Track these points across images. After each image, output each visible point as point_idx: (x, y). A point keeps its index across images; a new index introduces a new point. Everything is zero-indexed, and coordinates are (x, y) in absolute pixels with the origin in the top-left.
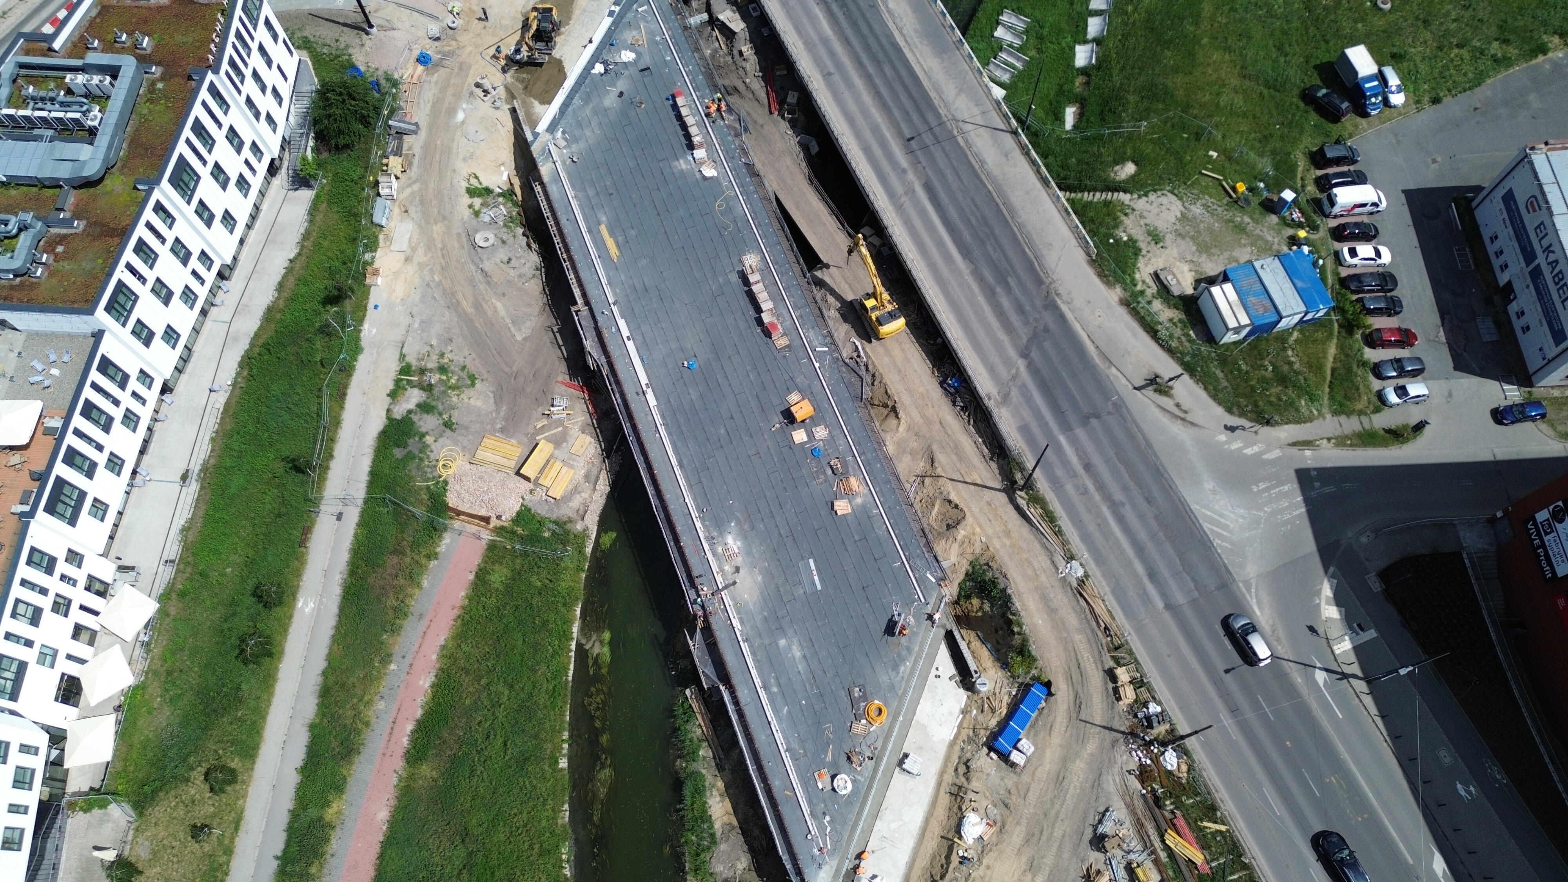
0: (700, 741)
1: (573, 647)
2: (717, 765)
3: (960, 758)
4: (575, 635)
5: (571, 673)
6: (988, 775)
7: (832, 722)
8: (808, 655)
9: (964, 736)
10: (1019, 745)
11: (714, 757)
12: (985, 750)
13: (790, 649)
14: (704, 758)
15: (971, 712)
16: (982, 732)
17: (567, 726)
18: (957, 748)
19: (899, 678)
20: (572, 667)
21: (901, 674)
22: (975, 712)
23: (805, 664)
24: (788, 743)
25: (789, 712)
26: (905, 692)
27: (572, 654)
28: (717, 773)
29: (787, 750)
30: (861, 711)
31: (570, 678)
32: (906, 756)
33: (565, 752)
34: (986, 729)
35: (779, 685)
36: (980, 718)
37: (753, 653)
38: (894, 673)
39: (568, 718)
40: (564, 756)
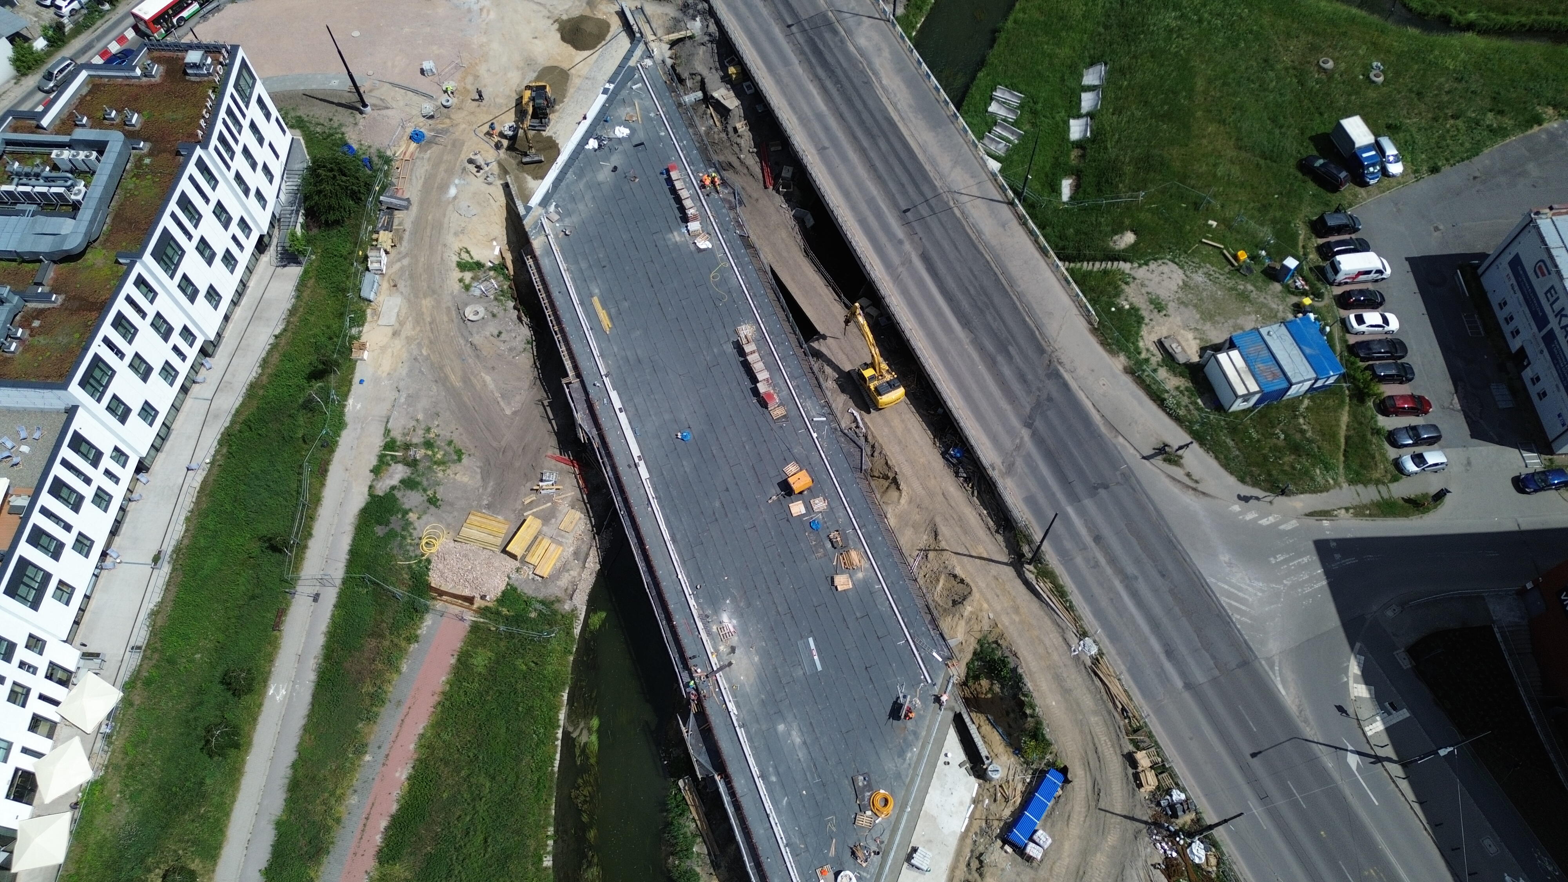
0: (694, 836)
1: (560, 735)
2: (712, 862)
3: (972, 851)
4: (561, 723)
5: (557, 763)
6: (1003, 870)
7: (834, 814)
8: (808, 741)
9: (976, 828)
10: (1035, 837)
11: (709, 854)
12: (999, 843)
13: (790, 734)
14: (699, 854)
15: (983, 801)
16: (996, 823)
17: (552, 820)
18: (969, 841)
19: (905, 766)
20: (558, 756)
21: (908, 761)
22: (987, 801)
23: (805, 751)
24: (788, 838)
25: (789, 803)
26: (912, 781)
27: (559, 743)
28: (712, 871)
29: (787, 845)
30: (866, 802)
31: (556, 769)
32: (915, 850)
33: (549, 849)
34: (1000, 820)
35: (778, 774)
36: (993, 807)
37: (750, 740)
38: (900, 760)
39: (553, 812)
40: (548, 853)
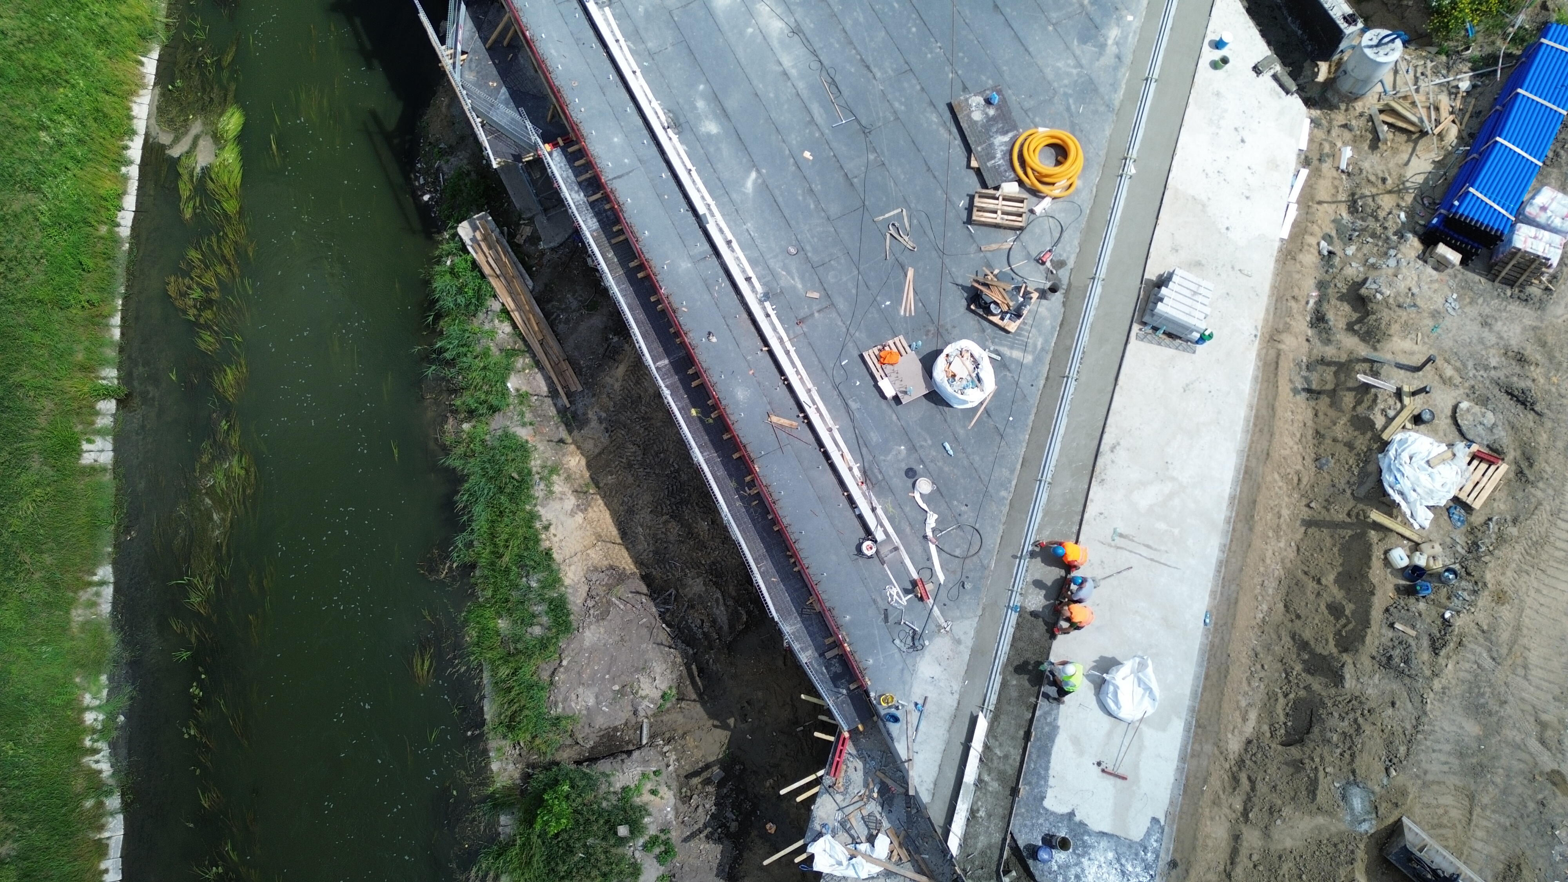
0: (511, 354)
1: (135, 150)
2: (562, 412)
3: (1321, 285)
4: (140, 126)
5: (126, 219)
6: (1435, 314)
7: (905, 203)
8: (808, 25)
9: (1325, 215)
10: (1531, 210)
11: (553, 393)
12: (1413, 244)
13: (751, 13)
14: (523, 397)
15: (1334, 155)
16: (1387, 202)
17: (112, 353)
18: (1310, 259)
19: (1108, 59)
20: (130, 202)
21: (1111, 49)
22: (1347, 153)
23: (800, 50)
24: (769, 276)
25: (763, 187)
26: (1135, 98)
27: (134, 171)
28: (563, 433)
29: (767, 296)
30: (999, 159)
31: (125, 231)
32: (1163, 281)
33: (104, 422)
34: (1399, 190)
35: (724, 114)
36: (1372, 164)
38: (1089, 48)
39: (117, 333)
40: (101, 432)
